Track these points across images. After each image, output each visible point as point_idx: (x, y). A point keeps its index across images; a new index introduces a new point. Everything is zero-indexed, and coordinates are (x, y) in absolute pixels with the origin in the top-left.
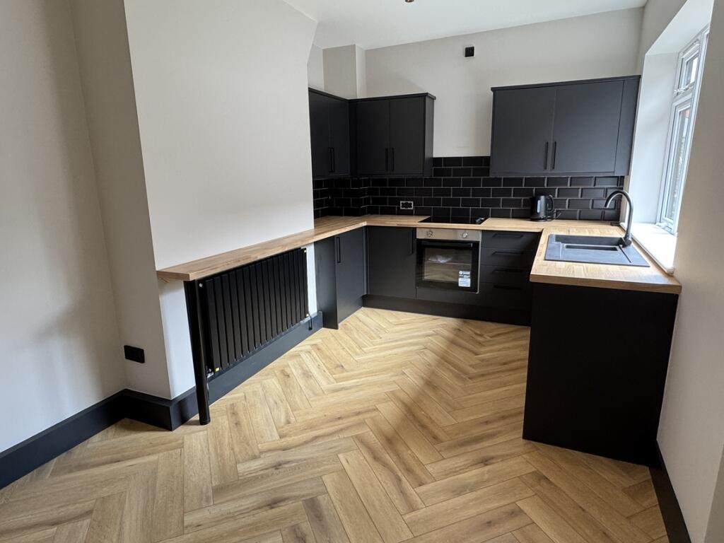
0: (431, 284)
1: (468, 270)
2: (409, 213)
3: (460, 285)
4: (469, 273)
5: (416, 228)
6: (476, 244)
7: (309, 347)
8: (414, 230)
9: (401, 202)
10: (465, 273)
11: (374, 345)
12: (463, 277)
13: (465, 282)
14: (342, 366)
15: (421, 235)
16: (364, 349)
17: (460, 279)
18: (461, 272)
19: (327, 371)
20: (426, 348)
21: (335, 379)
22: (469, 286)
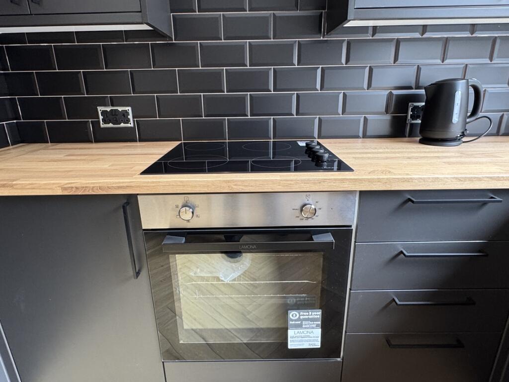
3: (292, 345)
9: (100, 109)
12: (299, 326)
13: (305, 336)
17: (291, 333)
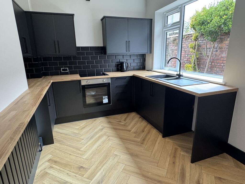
0: (91, 105)
1: (106, 96)
2: (67, 74)
3: (104, 102)
4: (107, 97)
5: (81, 80)
6: (109, 84)
7: (47, 163)
8: (79, 81)
9: (62, 68)
10: (105, 97)
11: (85, 145)
12: (105, 99)
13: (106, 101)
14: (82, 167)
15: (83, 83)
16: (82, 149)
17: (104, 100)
18: (104, 97)
19: (77, 175)
20: (109, 136)
21: (88, 178)
22: (108, 102)
